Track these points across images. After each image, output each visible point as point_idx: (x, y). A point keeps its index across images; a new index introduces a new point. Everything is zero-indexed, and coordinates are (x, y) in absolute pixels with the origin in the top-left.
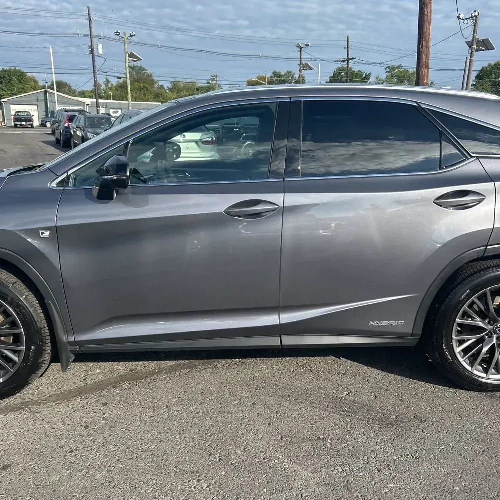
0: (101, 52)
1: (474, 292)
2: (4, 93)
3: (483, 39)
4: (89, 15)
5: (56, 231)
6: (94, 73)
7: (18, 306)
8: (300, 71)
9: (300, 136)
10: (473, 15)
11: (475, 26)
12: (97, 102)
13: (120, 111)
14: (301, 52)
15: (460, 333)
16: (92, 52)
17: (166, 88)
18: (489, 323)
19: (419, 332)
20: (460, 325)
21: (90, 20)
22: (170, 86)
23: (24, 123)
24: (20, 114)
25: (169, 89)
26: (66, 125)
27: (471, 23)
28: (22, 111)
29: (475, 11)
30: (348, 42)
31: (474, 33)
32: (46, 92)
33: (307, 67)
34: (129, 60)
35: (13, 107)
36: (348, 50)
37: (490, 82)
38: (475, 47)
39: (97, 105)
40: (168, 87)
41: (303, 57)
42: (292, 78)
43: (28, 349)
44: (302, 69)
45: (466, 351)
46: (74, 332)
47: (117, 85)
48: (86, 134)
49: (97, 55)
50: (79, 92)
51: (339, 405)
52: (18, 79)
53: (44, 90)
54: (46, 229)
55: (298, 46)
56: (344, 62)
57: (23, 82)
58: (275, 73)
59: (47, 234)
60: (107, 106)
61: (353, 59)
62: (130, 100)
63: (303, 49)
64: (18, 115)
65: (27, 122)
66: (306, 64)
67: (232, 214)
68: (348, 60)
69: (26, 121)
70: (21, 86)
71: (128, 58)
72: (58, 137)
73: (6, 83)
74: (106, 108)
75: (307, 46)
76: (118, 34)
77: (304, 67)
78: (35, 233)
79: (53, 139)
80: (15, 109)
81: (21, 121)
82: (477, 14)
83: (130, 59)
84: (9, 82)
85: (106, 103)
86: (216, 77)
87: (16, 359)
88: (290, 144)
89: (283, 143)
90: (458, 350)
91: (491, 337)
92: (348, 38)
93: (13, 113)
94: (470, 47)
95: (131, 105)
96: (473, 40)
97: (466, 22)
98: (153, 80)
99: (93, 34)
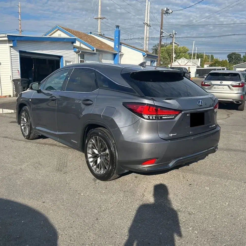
35: (237, 69)
59: (30, 100)
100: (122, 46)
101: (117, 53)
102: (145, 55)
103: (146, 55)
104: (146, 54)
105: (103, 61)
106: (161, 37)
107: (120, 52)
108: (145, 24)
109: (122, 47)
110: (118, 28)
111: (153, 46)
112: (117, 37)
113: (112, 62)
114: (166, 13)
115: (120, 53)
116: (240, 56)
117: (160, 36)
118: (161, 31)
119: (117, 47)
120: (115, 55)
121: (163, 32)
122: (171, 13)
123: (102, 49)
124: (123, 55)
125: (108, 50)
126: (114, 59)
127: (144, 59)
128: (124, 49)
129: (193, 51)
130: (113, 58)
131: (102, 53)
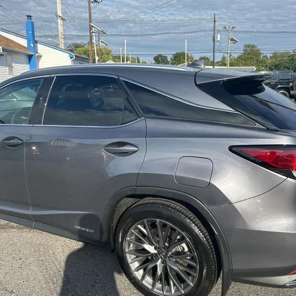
0: (219, 39)
4: (215, 18)
6: (214, 51)
16: (214, 40)
21: (215, 21)
22: (272, 55)
40: (270, 56)
49: (217, 41)
67: (3, 143)
71: (230, 41)
73: (177, 60)
76: (225, 28)
99: (216, 29)
100: (38, 44)
101: (33, 54)
102: (72, 56)
103: (74, 57)
104: (74, 55)
105: (15, 66)
106: (91, 34)
107: (37, 52)
108: (58, 16)
109: (38, 46)
110: (30, 19)
111: (67, 47)
112: (30, 32)
113: (27, 66)
114: (95, 2)
115: (37, 54)
116: (167, 58)
117: (90, 31)
118: (90, 25)
119: (32, 46)
120: (30, 57)
121: (92, 26)
122: (101, 2)
123: (10, 49)
124: (41, 56)
125: (20, 50)
126: (29, 63)
127: (72, 62)
128: (41, 49)
129: (125, 52)
130: (28, 61)
131: (12, 53)
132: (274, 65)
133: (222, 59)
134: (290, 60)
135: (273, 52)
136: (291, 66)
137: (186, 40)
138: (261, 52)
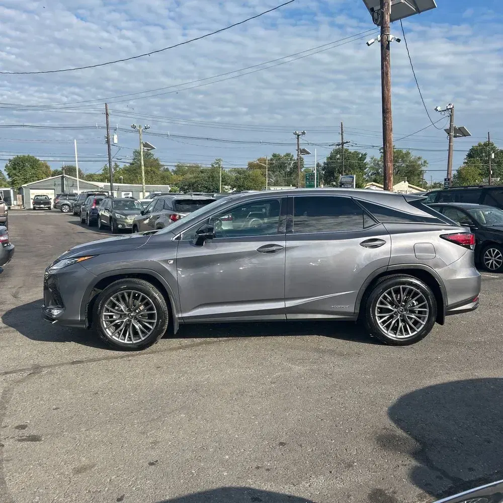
0: (116, 141)
1: (384, 290)
2: (17, 178)
3: (459, 127)
4: (106, 110)
5: (176, 261)
6: (109, 160)
7: (154, 299)
8: (298, 155)
9: (292, 212)
10: (448, 107)
11: (451, 116)
12: (111, 186)
13: (131, 193)
14: (298, 138)
15: (380, 313)
16: (108, 142)
17: (170, 170)
18: (395, 308)
19: (358, 311)
20: (379, 308)
21: (107, 114)
22: (174, 169)
23: (42, 206)
24: (38, 197)
25: (173, 171)
26: (93, 207)
27: (447, 113)
28: (40, 194)
29: (450, 104)
30: (342, 128)
31: (451, 122)
32: (63, 177)
33: (304, 152)
34: (143, 149)
35: (32, 191)
36: (342, 134)
37: (481, 160)
38: (452, 134)
39: (111, 188)
40: (173, 170)
41: (300, 142)
42: (291, 159)
43: (158, 321)
44: (299, 153)
45: (384, 322)
46: (181, 312)
47: (124, 168)
48: (114, 215)
49: (113, 144)
50: (87, 176)
51: (317, 350)
52: (31, 165)
53: (61, 175)
54: (172, 260)
55: (295, 134)
56: (338, 145)
57: (35, 167)
58: (274, 155)
59: (172, 262)
60: (118, 189)
61: (347, 142)
62: (144, 184)
63: (300, 137)
64: (37, 199)
65: (45, 205)
66: (304, 150)
67: (260, 250)
68: (343, 144)
69: (45, 203)
70: (33, 171)
71: (142, 147)
72: (85, 217)
74: (118, 190)
75: (304, 133)
76: (134, 127)
77: (301, 152)
78: (166, 261)
79: (78, 219)
80: (33, 193)
81: (40, 204)
82: (452, 107)
83: (145, 148)
84: (22, 168)
85: (118, 186)
86: (219, 160)
87: (151, 327)
88: (288, 218)
89: (284, 217)
90: (379, 322)
91: (397, 315)
92: (342, 124)
93: (32, 197)
94: (448, 134)
95: (144, 187)
96: (450, 128)
97: (443, 113)
98: (158, 164)
99: (110, 126)
132: (188, 184)
133: (103, 170)
134: (209, 178)
135: (176, 164)
136: (212, 185)
137: (75, 140)
138: (161, 163)
